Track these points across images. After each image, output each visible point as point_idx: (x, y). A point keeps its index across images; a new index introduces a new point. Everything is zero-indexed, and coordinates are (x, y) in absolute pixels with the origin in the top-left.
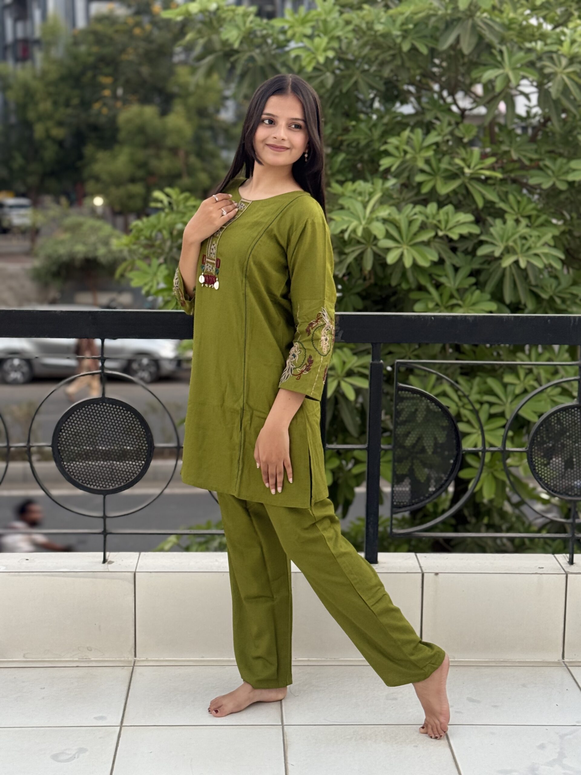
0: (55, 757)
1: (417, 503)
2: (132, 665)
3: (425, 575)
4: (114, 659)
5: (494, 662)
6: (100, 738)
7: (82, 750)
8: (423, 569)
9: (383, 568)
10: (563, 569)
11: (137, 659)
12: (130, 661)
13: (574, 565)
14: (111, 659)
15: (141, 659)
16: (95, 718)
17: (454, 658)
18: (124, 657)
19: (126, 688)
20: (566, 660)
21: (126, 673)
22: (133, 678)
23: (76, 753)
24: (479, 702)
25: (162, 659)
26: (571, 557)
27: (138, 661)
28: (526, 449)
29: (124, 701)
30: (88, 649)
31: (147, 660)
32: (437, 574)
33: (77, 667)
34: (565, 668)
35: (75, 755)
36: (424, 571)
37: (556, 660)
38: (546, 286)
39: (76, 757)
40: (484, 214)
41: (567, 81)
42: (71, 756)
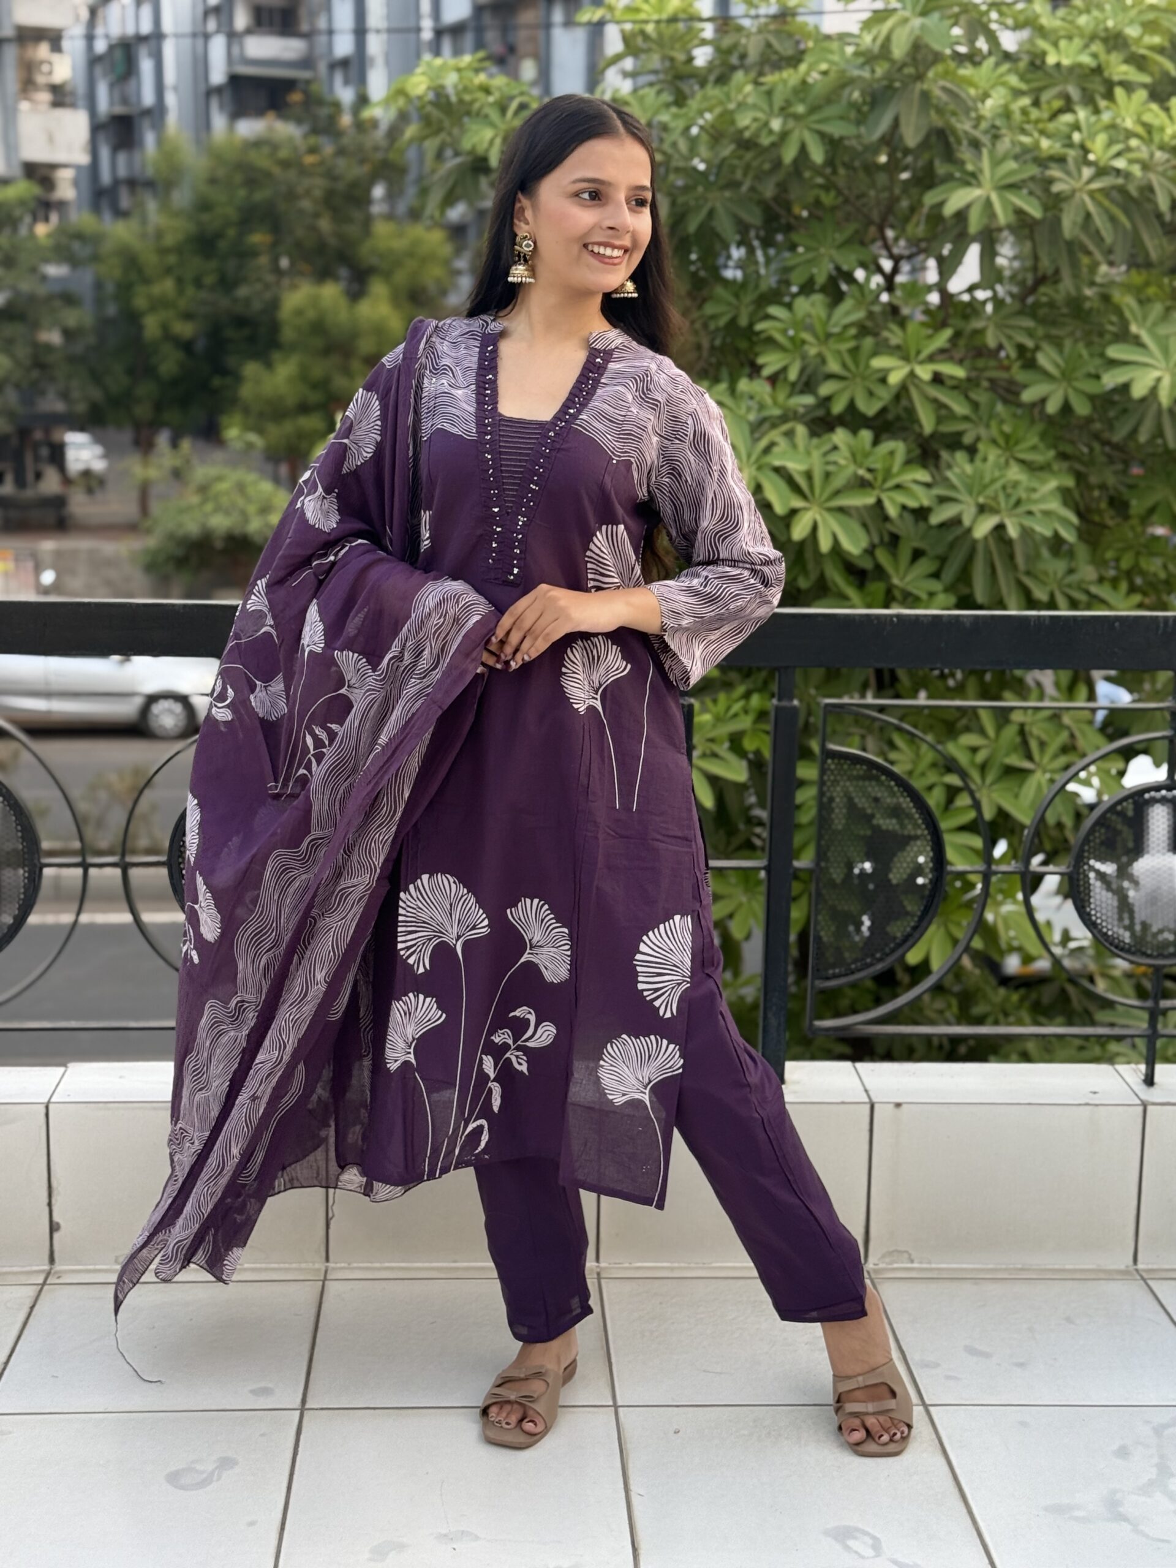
0: (174, 1478)
1: (859, 970)
2: (322, 1278)
3: (877, 1107)
4: (287, 1266)
5: (1006, 1270)
6: (262, 1435)
7: (226, 1463)
8: (871, 1094)
9: (797, 1092)
10: (1137, 1095)
11: (331, 1265)
12: (319, 1270)
13: (1155, 1086)
14: (282, 1266)
15: (338, 1265)
16: (253, 1392)
17: (930, 1263)
18: (306, 1262)
19: (311, 1326)
20: (1141, 1266)
21: (310, 1293)
22: (324, 1307)
23: (216, 1468)
24: (987, 1355)
25: (377, 1265)
26: (1150, 1073)
27: (334, 1269)
28: (1068, 867)
29: (307, 1356)
31: (349, 1268)
32: (898, 1105)
34: (1142, 1282)
35: (212, 1473)
36: (875, 1100)
37: (1122, 1267)
38: (1046, 573)
39: (215, 1477)
40: (935, 445)
41: (1091, 207)
42: (205, 1475)
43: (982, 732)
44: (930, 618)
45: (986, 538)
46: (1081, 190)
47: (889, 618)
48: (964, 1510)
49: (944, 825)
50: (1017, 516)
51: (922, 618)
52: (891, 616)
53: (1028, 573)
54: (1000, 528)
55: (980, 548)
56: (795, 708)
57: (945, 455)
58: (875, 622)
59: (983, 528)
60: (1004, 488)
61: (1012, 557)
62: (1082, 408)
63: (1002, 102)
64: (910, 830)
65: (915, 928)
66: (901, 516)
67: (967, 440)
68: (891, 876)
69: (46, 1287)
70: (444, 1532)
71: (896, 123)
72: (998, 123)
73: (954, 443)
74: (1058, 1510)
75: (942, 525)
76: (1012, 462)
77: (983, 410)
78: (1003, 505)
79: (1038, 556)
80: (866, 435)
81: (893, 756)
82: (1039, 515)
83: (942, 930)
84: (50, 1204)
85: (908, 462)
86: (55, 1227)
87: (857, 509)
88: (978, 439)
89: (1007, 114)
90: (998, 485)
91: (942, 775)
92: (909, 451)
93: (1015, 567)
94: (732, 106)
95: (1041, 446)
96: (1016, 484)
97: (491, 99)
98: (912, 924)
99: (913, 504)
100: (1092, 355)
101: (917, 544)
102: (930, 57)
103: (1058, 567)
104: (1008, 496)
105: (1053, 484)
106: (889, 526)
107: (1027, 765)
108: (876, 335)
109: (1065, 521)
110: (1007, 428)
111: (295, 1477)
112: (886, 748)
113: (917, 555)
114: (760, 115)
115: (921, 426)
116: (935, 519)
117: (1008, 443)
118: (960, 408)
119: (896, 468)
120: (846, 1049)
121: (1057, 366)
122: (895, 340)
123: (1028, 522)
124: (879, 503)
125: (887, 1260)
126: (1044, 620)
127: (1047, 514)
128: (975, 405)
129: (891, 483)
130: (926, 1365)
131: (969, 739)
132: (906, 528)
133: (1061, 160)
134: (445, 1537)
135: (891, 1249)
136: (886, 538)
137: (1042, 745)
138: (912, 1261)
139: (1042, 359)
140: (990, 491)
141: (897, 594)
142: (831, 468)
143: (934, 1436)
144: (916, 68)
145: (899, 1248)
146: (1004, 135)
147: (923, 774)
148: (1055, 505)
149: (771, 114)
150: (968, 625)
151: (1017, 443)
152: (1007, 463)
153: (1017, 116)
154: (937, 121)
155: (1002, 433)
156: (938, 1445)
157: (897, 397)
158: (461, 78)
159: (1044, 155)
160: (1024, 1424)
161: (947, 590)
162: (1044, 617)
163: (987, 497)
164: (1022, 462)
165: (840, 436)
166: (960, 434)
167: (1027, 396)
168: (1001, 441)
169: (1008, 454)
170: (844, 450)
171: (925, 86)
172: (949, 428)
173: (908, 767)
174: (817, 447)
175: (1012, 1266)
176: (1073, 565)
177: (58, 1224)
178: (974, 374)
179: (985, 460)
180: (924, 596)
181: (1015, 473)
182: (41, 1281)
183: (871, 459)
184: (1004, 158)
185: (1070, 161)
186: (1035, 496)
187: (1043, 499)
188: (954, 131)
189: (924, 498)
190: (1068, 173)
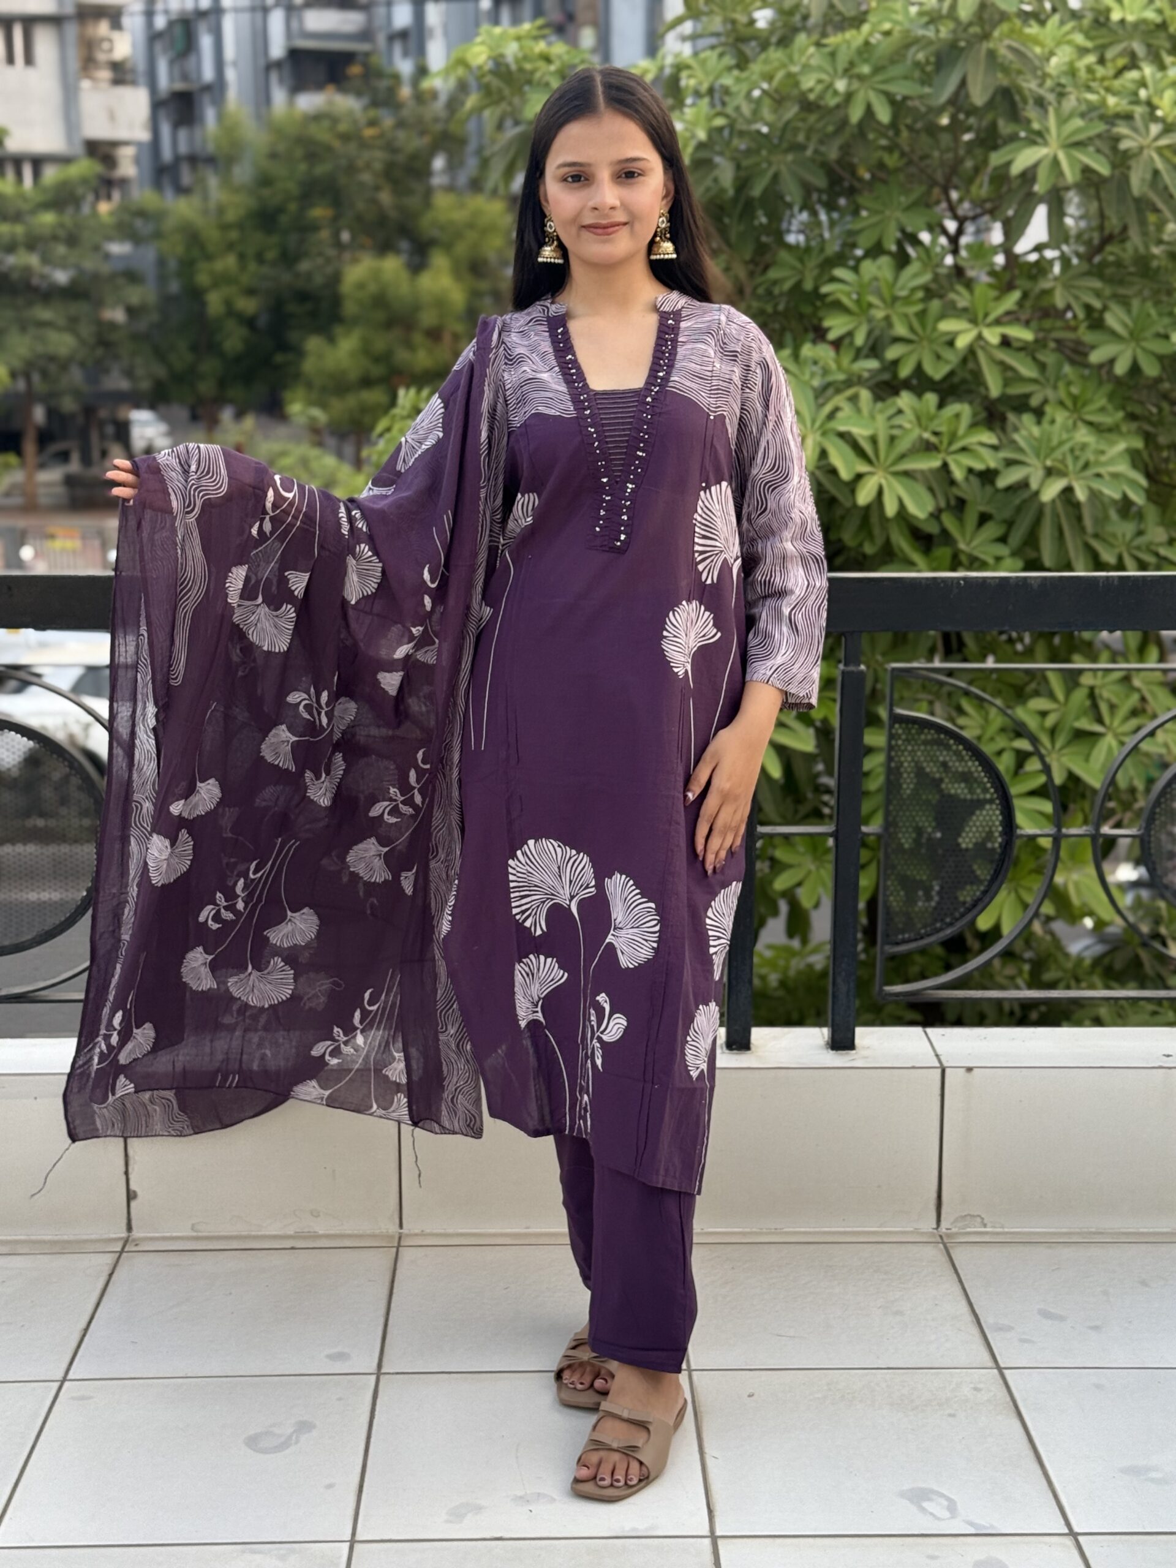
0: (252, 1442)
1: (929, 935)
2: (396, 1245)
3: (948, 1071)
4: (361, 1232)
5: (1078, 1233)
6: (340, 1399)
7: (304, 1427)
8: (942, 1058)
9: (866, 1057)
11: (404, 1231)
12: (391, 1237)
14: (356, 1232)
15: (412, 1232)
16: (329, 1357)
17: (1002, 1227)
18: (380, 1229)
19: (386, 1292)
21: (384, 1259)
22: (398, 1272)
23: (295, 1431)
24: (1062, 1319)
25: (450, 1231)
27: (407, 1235)
28: (1139, 830)
29: (382, 1320)
30: (312, 1215)
31: (423, 1234)
32: (969, 1069)
33: (293, 1248)
35: (290, 1437)
36: (945, 1064)
38: (1114, 536)
39: (293, 1442)
40: (1001, 408)
41: (1159, 164)
42: (282, 1439)
43: (1051, 696)
44: (997, 581)
45: (1053, 501)
46: (1149, 146)
47: (955, 581)
48: (1039, 1472)
49: (1014, 790)
50: (1084, 478)
51: (989, 581)
52: (959, 579)
53: (1096, 536)
54: (1068, 491)
55: (1048, 511)
56: (862, 672)
57: (1011, 417)
58: (942, 585)
59: (1050, 492)
60: (1072, 450)
61: (1079, 519)
62: (1151, 369)
63: (1067, 59)
64: (979, 794)
65: (985, 893)
66: (967, 479)
67: (1034, 402)
68: (960, 840)
69: (124, 1255)
70: (520, 1493)
71: (963, 83)
72: (1063, 81)
73: (1021, 405)
74: (1133, 1471)
75: (1009, 489)
76: (1080, 424)
77: (1051, 371)
78: (1071, 467)
79: (1106, 518)
80: (931, 398)
81: (961, 721)
82: (1107, 478)
83: (1013, 895)
84: (127, 1173)
85: (974, 425)
86: (131, 1193)
87: (922, 472)
88: (1046, 401)
89: (1072, 72)
90: (1066, 447)
91: (1011, 740)
92: (975, 415)
93: (1083, 529)
94: (795, 69)
95: (1110, 407)
96: (1084, 447)
97: (552, 68)
98: (982, 888)
99: (979, 466)
100: (1160, 315)
101: (983, 508)
102: (997, 17)
103: (1125, 529)
104: (1076, 458)
105: (1121, 446)
106: (955, 491)
107: (1097, 728)
108: (941, 297)
109: (1133, 483)
110: (1075, 390)
111: (372, 1440)
112: (954, 714)
113: (984, 519)
114: (824, 77)
115: (987, 389)
116: (1002, 483)
117: (1076, 405)
118: (1027, 370)
119: (961, 431)
120: (917, 1017)
121: (1125, 325)
122: (962, 303)
123: (1096, 485)
124: (945, 466)
125: (960, 1224)
126: (1113, 581)
127: (1115, 476)
128: (1042, 367)
129: (956, 446)
130: (1000, 1329)
131: (1039, 703)
132: (971, 491)
133: (1128, 117)
134: (523, 1500)
135: (966, 1213)
136: (953, 502)
137: (1112, 707)
138: (985, 1226)
139: (1110, 320)
140: (1058, 454)
141: (964, 559)
142: (895, 432)
143: (1008, 1399)
144: (982, 28)
145: (972, 1213)
146: (1069, 93)
147: (992, 739)
148: (1123, 467)
149: (835, 75)
150: (1035, 586)
151: (1085, 404)
152: (1075, 425)
153: (1083, 74)
154: (1002, 80)
155: (1070, 394)
156: (1013, 1408)
157: (964, 361)
158: (521, 48)
159: (1111, 112)
160: (1098, 1387)
161: (1014, 554)
162: (1112, 577)
163: (1054, 460)
164: (1090, 424)
165: (905, 400)
166: (1027, 396)
167: (1095, 357)
168: (1069, 403)
169: (1075, 416)
170: (909, 414)
171: (991, 45)
172: (1016, 390)
173: (977, 732)
174: (881, 411)
175: (1086, 1230)
176: (1142, 526)
177: (135, 1192)
178: (1041, 335)
179: (1053, 422)
180: (991, 561)
181: (1083, 435)
182: (119, 1249)
183: (936, 422)
184: (1071, 116)
185: (1137, 117)
186: (1103, 458)
187: (1111, 461)
188: (1020, 90)
189: (991, 461)
190: (1135, 130)
